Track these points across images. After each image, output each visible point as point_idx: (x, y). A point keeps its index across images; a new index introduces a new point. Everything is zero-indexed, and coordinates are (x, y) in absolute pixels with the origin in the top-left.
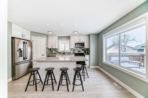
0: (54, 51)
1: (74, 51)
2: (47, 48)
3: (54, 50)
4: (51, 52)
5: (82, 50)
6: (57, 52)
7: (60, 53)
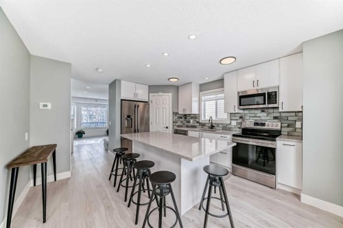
0: (191, 121)
1: (240, 121)
2: (175, 114)
3: (192, 118)
4: (187, 122)
5: (275, 118)
6: (198, 122)
7: (203, 125)
